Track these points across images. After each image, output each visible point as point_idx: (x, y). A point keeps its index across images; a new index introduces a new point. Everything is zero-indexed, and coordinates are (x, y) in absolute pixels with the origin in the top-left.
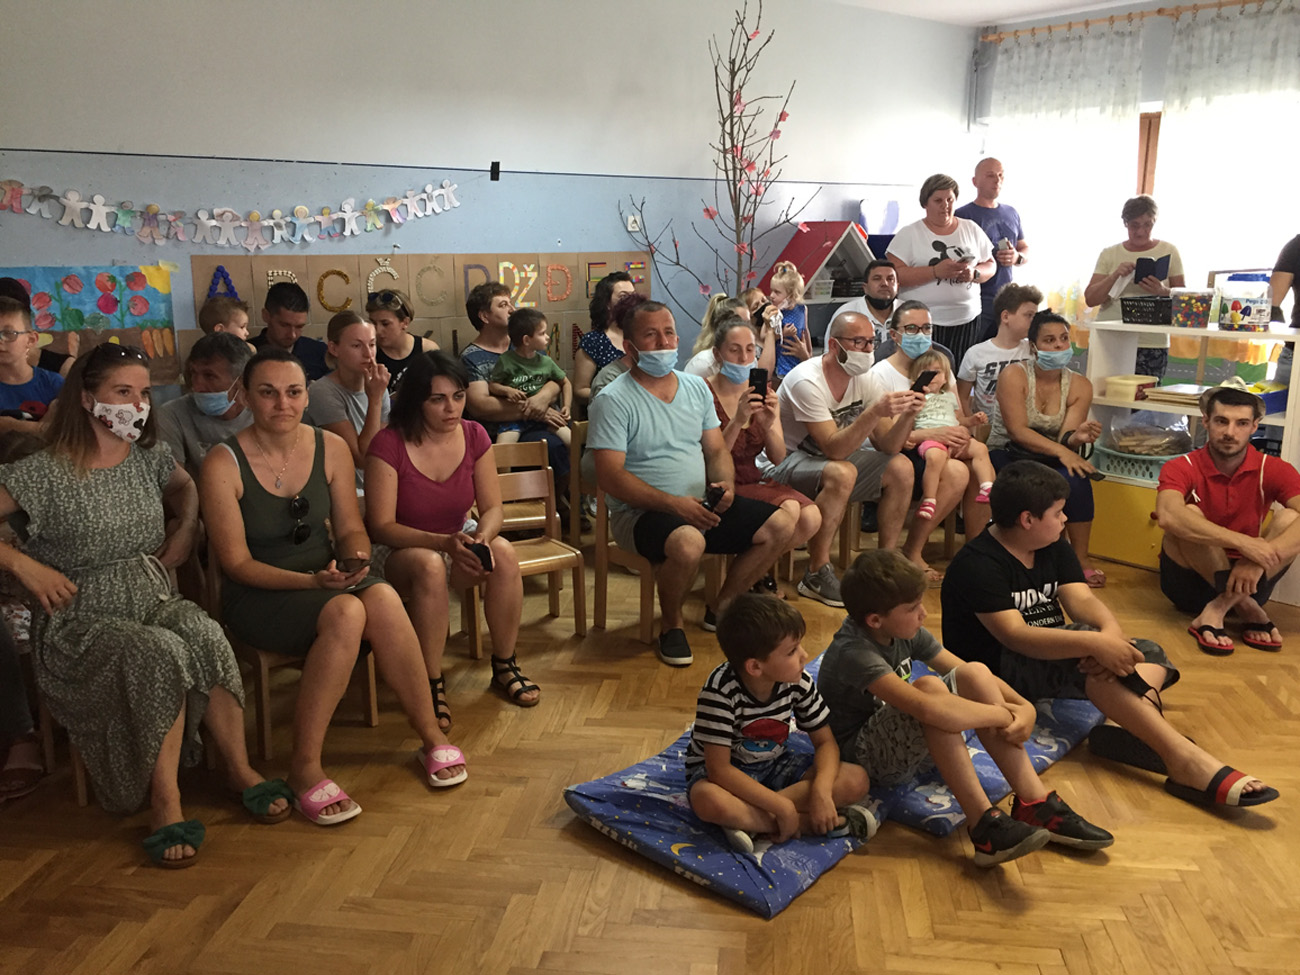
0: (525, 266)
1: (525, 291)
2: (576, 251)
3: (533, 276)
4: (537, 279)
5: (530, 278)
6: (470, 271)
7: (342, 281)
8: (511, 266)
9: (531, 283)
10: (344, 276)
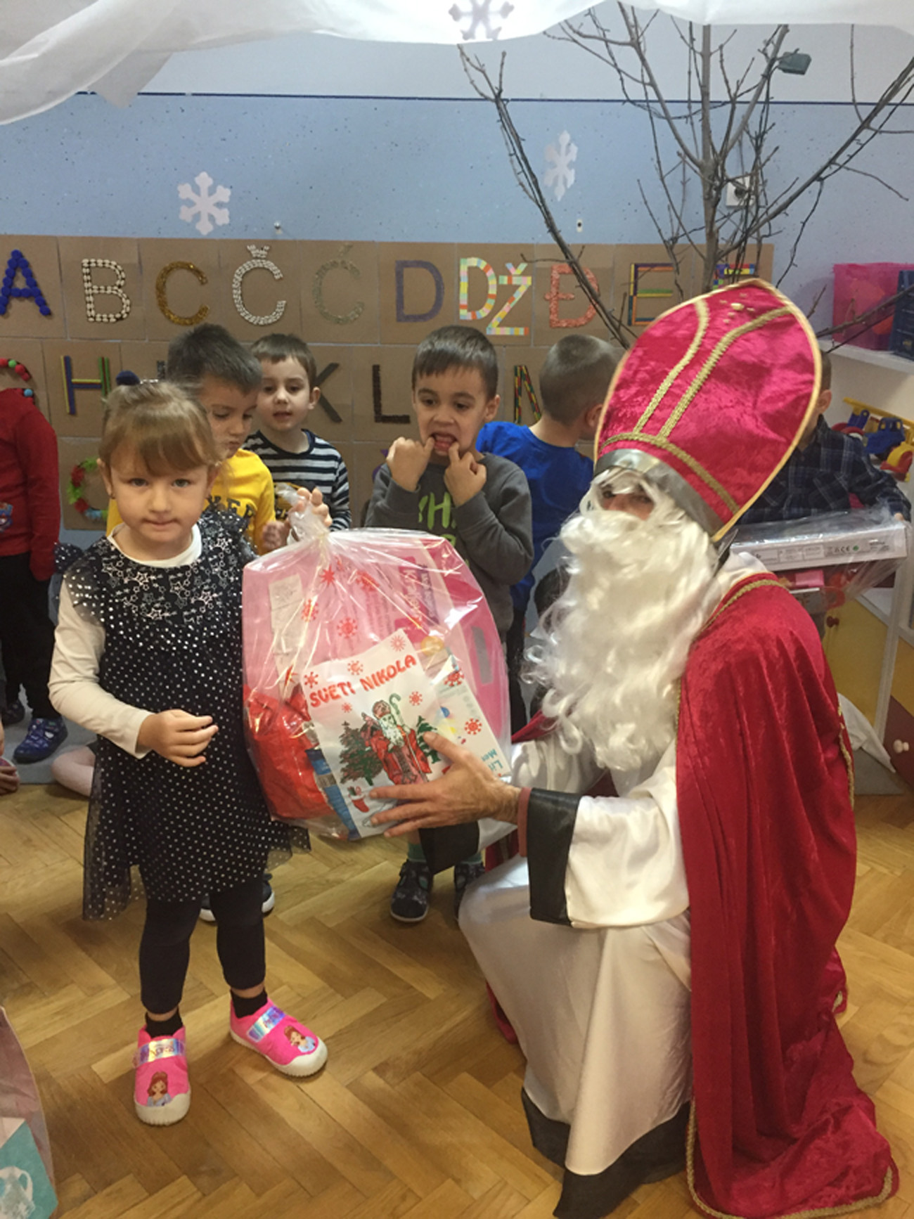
0: (510, 266)
1: (507, 308)
2: (615, 242)
3: (524, 284)
4: (530, 289)
5: (517, 287)
6: (406, 271)
7: (194, 280)
8: (483, 264)
9: (518, 295)
10: (197, 272)
